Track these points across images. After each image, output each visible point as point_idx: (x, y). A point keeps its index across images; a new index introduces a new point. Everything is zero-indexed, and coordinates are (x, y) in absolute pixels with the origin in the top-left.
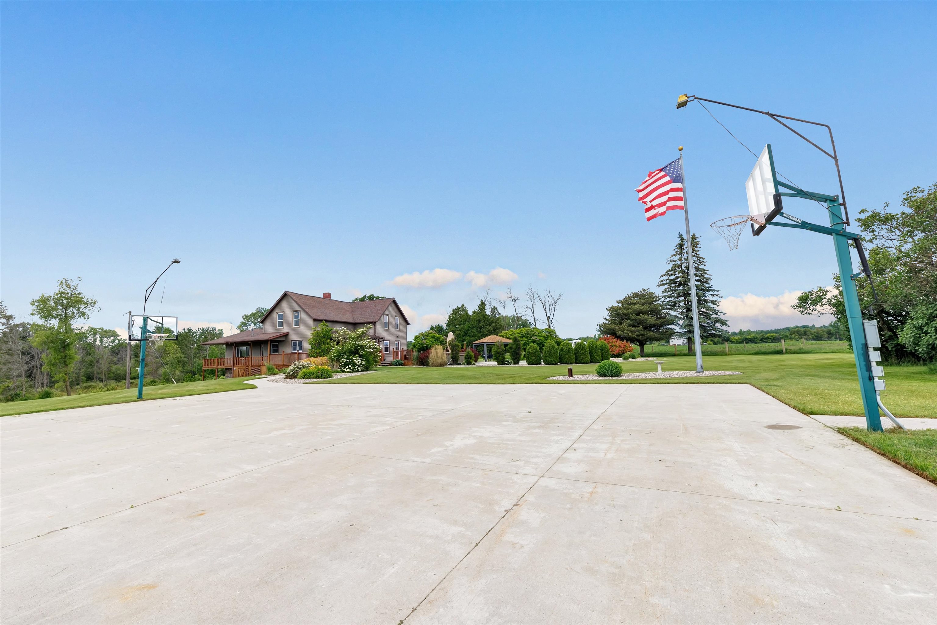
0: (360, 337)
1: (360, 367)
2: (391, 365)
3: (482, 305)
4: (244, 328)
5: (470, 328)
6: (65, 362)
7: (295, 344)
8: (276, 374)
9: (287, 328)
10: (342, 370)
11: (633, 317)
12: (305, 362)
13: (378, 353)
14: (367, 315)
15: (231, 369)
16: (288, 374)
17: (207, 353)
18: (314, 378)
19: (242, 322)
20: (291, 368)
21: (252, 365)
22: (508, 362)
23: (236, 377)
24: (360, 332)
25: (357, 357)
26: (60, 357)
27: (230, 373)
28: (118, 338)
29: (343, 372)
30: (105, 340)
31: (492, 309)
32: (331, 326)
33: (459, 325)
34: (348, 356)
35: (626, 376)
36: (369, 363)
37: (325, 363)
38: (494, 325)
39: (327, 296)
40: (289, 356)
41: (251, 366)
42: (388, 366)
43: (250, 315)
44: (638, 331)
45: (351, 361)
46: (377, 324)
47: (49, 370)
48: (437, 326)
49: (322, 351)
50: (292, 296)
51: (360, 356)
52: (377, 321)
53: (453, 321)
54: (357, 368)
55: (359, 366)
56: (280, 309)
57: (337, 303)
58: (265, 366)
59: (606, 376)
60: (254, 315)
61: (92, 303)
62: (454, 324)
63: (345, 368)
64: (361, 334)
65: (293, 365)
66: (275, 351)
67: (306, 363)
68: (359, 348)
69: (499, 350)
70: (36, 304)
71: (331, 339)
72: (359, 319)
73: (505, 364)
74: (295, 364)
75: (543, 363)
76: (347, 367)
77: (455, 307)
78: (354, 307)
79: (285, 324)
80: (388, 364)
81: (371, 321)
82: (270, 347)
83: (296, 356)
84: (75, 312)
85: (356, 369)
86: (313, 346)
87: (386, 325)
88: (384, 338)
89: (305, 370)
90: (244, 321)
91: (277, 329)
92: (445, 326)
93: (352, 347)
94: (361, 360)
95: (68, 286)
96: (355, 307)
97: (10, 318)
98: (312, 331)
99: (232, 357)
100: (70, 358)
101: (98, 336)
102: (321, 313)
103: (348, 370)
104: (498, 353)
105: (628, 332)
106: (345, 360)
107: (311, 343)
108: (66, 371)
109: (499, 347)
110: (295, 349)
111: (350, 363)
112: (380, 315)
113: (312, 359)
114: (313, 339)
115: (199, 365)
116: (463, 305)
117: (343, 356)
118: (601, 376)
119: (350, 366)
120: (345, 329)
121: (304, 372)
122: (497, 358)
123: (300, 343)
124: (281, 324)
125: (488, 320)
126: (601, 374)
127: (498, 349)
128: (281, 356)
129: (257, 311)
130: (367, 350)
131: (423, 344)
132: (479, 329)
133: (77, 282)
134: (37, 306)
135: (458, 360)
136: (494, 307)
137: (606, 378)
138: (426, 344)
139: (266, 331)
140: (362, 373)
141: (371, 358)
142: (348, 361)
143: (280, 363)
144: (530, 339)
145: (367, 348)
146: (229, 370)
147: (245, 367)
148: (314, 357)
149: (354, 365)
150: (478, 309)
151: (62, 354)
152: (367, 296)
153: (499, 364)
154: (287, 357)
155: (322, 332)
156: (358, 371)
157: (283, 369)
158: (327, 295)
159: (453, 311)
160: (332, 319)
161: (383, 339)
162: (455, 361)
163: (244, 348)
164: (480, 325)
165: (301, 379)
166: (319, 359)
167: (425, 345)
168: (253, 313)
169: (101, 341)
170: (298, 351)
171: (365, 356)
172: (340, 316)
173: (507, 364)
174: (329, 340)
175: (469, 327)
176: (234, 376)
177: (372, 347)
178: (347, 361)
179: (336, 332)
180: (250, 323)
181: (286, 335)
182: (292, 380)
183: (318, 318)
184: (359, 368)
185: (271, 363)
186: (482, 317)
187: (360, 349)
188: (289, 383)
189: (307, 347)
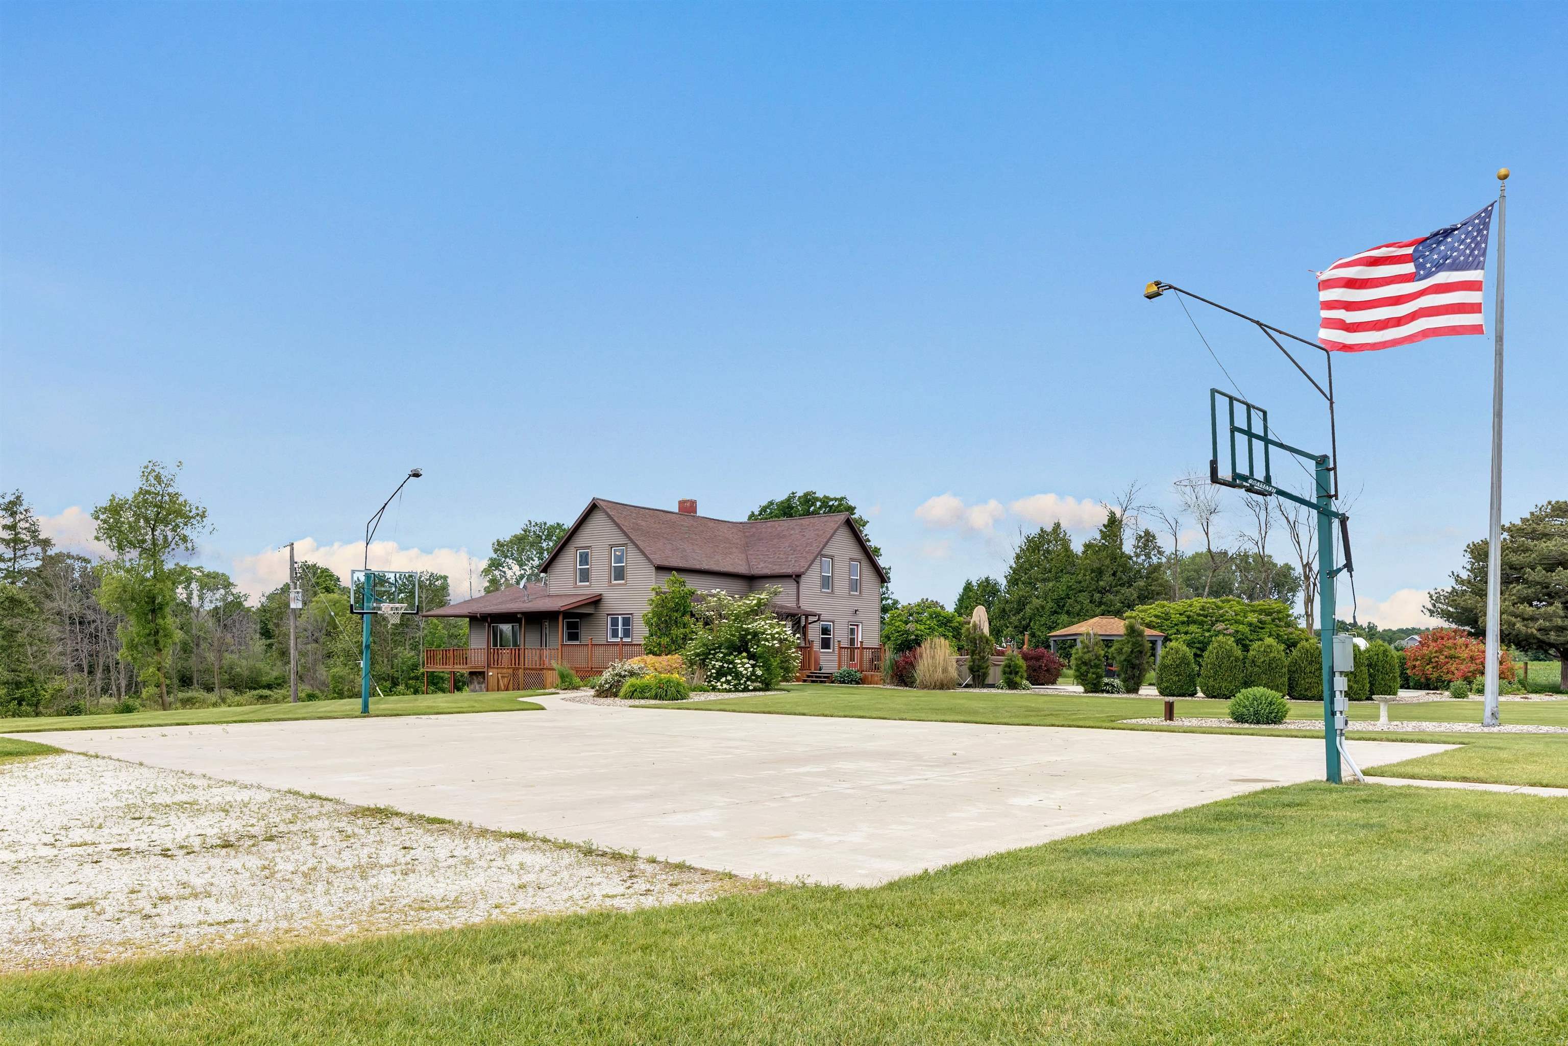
0: (755, 612)
1: (753, 681)
2: (833, 682)
3: (1113, 525)
4: (497, 573)
5: (1072, 591)
6: (156, 642)
7: (615, 622)
8: (577, 688)
9: (599, 584)
10: (712, 685)
11: (1537, 575)
12: (634, 663)
13: (794, 650)
14: (781, 556)
15: (482, 674)
16: (600, 687)
17: (420, 634)
18: (651, 698)
19: (491, 559)
20: (607, 675)
21: (526, 666)
22: (1113, 686)
23: (493, 690)
24: (755, 602)
25: (744, 658)
26: (147, 631)
27: (479, 683)
28: (234, 591)
29: (714, 689)
30: (208, 595)
31: (1141, 537)
32: (694, 584)
33: (1044, 580)
34: (725, 655)
35: (1289, 724)
36: (770, 674)
37: (676, 668)
38: (1141, 583)
39: (688, 508)
40: (602, 649)
41: (525, 669)
42: (825, 682)
43: (511, 541)
44: (1548, 617)
45: (731, 666)
46: (803, 580)
47: (130, 658)
48: (982, 582)
49: (673, 642)
50: (608, 510)
51: (751, 656)
52: (803, 573)
53: (1026, 571)
54: (745, 682)
55: (748, 679)
56: (582, 540)
57: (711, 524)
58: (553, 669)
59: (1247, 722)
60: (520, 541)
61: (198, 515)
62: (1030, 578)
63: (719, 681)
64: (756, 605)
65: (610, 669)
66: (573, 636)
67: (636, 667)
68: (749, 637)
69: (1087, 657)
70: (102, 517)
71: (692, 615)
72: (762, 565)
73: (1103, 691)
74: (614, 669)
75: (1200, 694)
76: (723, 679)
77: (1034, 532)
78: (751, 536)
79: (594, 575)
80: (825, 677)
81: (789, 571)
82: (562, 625)
83: (617, 649)
84: (170, 535)
85: (741, 684)
86: (654, 628)
87: (826, 582)
88: (819, 615)
89: (633, 680)
90: (495, 556)
91: (576, 587)
92: (1003, 583)
93: (734, 635)
94: (753, 666)
95: (158, 478)
96: (753, 535)
97: (46, 543)
98: (653, 595)
99: (485, 647)
100: (165, 636)
101: (194, 586)
102: (673, 550)
103: (725, 686)
104: (1085, 663)
105: (1513, 619)
106: (718, 664)
107: (648, 623)
108: (160, 663)
109: (1087, 648)
110: (615, 634)
111: (730, 672)
112: (811, 557)
113: (650, 659)
114: (655, 614)
115: (403, 663)
116: (1058, 526)
117: (714, 654)
118: (1238, 722)
119: (729, 678)
120: (723, 593)
121: (633, 686)
122: (1082, 674)
123: (627, 622)
124: (585, 576)
125: (1126, 569)
126: (1239, 718)
127: (1085, 653)
128: (585, 648)
129: (525, 531)
130: (767, 643)
131: (907, 632)
132: (1097, 596)
133: (174, 469)
134: (105, 522)
135: (985, 675)
136: (1147, 533)
137: (1246, 725)
138: (917, 632)
139: (553, 590)
140: (753, 693)
141: (775, 662)
142: (726, 665)
143: (584, 665)
144: (1209, 631)
145: (767, 640)
146: (478, 675)
147: (511, 671)
148: (655, 654)
149: (738, 676)
150: (1098, 537)
151: (152, 625)
152: (798, 495)
153: (1086, 691)
154: (599, 652)
155: (673, 598)
156: (746, 689)
157: (591, 679)
158: (688, 504)
159: (1030, 540)
160: (698, 567)
161: (816, 618)
162: (979, 678)
163: (506, 628)
164: (1101, 583)
165: (626, 698)
166: (664, 660)
167: (913, 637)
168: (515, 536)
169: (201, 598)
170: (621, 638)
171: (760, 657)
172: (717, 557)
173: (1108, 692)
174: (687, 618)
175: (1069, 587)
176: (490, 688)
177: (777, 636)
178: (722, 667)
179: (701, 599)
180: (510, 561)
181: (596, 602)
182: (610, 700)
183: (666, 563)
184: (749, 683)
185: (565, 663)
186: (1107, 562)
187: (751, 640)
188: (603, 704)
189: (640, 632)
